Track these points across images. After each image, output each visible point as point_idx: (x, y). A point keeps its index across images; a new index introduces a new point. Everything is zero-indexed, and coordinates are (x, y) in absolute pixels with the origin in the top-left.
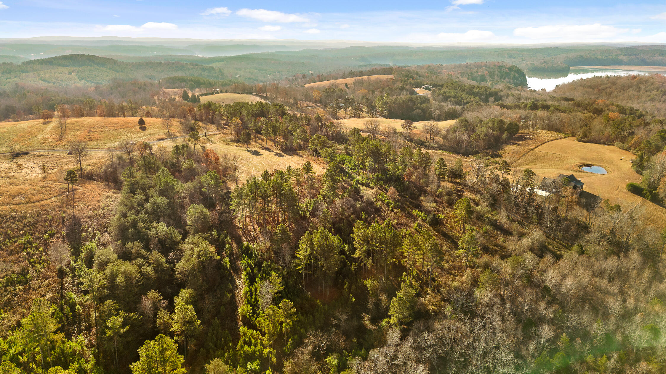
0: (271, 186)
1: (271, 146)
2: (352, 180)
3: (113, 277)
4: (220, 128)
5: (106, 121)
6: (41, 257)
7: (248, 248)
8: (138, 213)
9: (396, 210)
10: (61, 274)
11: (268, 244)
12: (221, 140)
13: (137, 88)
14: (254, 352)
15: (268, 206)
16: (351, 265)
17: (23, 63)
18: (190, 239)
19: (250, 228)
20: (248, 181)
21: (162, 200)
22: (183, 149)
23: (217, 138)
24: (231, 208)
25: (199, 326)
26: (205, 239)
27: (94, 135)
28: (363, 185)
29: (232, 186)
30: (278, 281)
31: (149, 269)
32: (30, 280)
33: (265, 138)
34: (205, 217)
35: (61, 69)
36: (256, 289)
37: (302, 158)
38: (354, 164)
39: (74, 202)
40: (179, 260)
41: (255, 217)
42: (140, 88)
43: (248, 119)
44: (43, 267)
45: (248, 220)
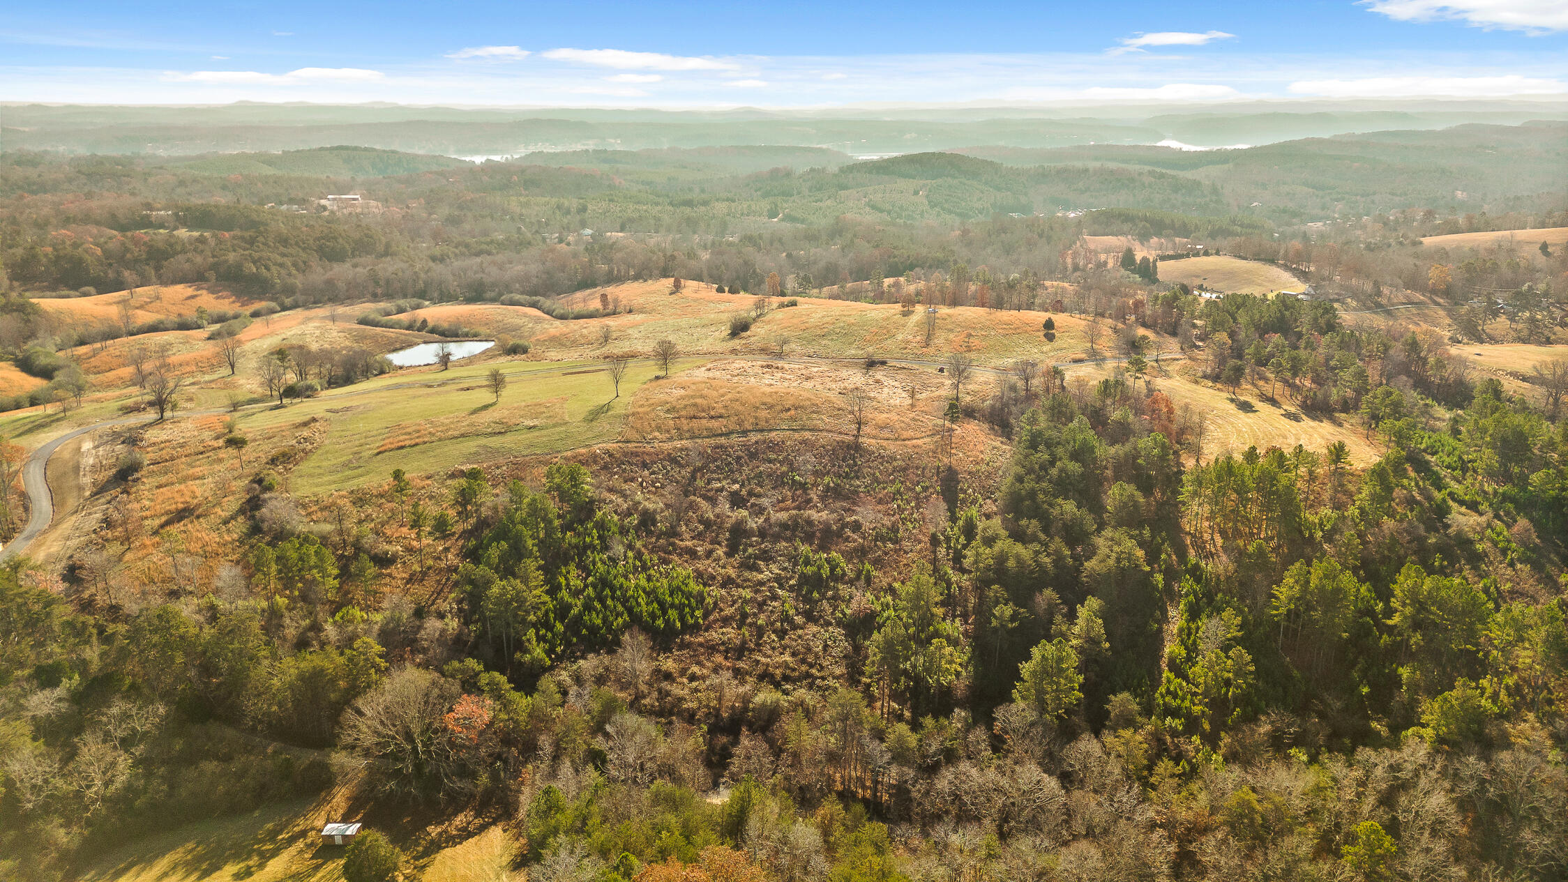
0: (1256, 474)
1: (1283, 395)
2: (1440, 491)
3: (1001, 559)
4: (1189, 346)
5: (992, 317)
6: (912, 514)
7: (1197, 567)
8: (1039, 479)
9: (1519, 566)
10: (934, 541)
11: (1231, 567)
12: (1184, 372)
13: (1036, 236)
14: (1179, 708)
15: (1245, 507)
16: (1381, 638)
17: (842, 170)
18: (1108, 532)
19: (1207, 536)
20: (1217, 460)
21: (1074, 467)
22: (1116, 387)
23: (1177, 368)
24: (1180, 498)
25: (1106, 650)
26: (1131, 537)
27: (975, 342)
28: (1462, 503)
29: (1189, 463)
30: (1235, 622)
31: (1047, 560)
32: (901, 540)
33: (1272, 376)
34: (1136, 505)
35: (902, 184)
36: (1198, 628)
37: (1339, 429)
38: (1460, 458)
39: (951, 448)
40: (1088, 558)
41: (1218, 520)
42: (1041, 236)
43: (1247, 336)
44: (914, 528)
45: (1206, 524)
